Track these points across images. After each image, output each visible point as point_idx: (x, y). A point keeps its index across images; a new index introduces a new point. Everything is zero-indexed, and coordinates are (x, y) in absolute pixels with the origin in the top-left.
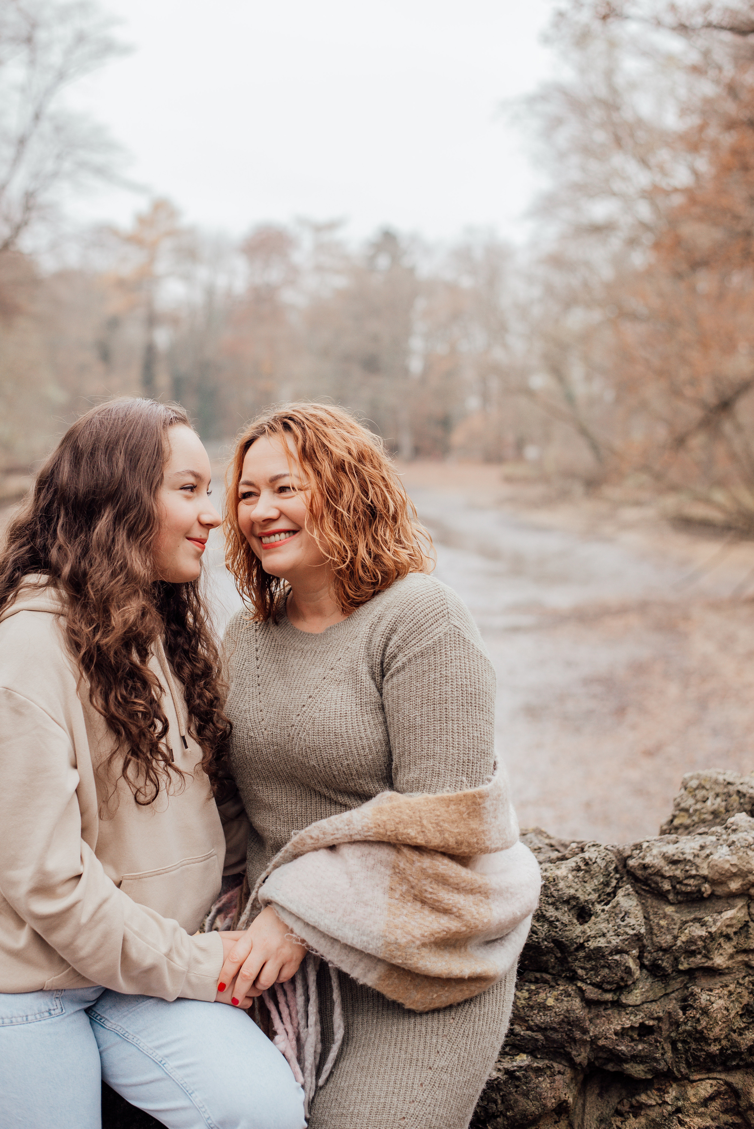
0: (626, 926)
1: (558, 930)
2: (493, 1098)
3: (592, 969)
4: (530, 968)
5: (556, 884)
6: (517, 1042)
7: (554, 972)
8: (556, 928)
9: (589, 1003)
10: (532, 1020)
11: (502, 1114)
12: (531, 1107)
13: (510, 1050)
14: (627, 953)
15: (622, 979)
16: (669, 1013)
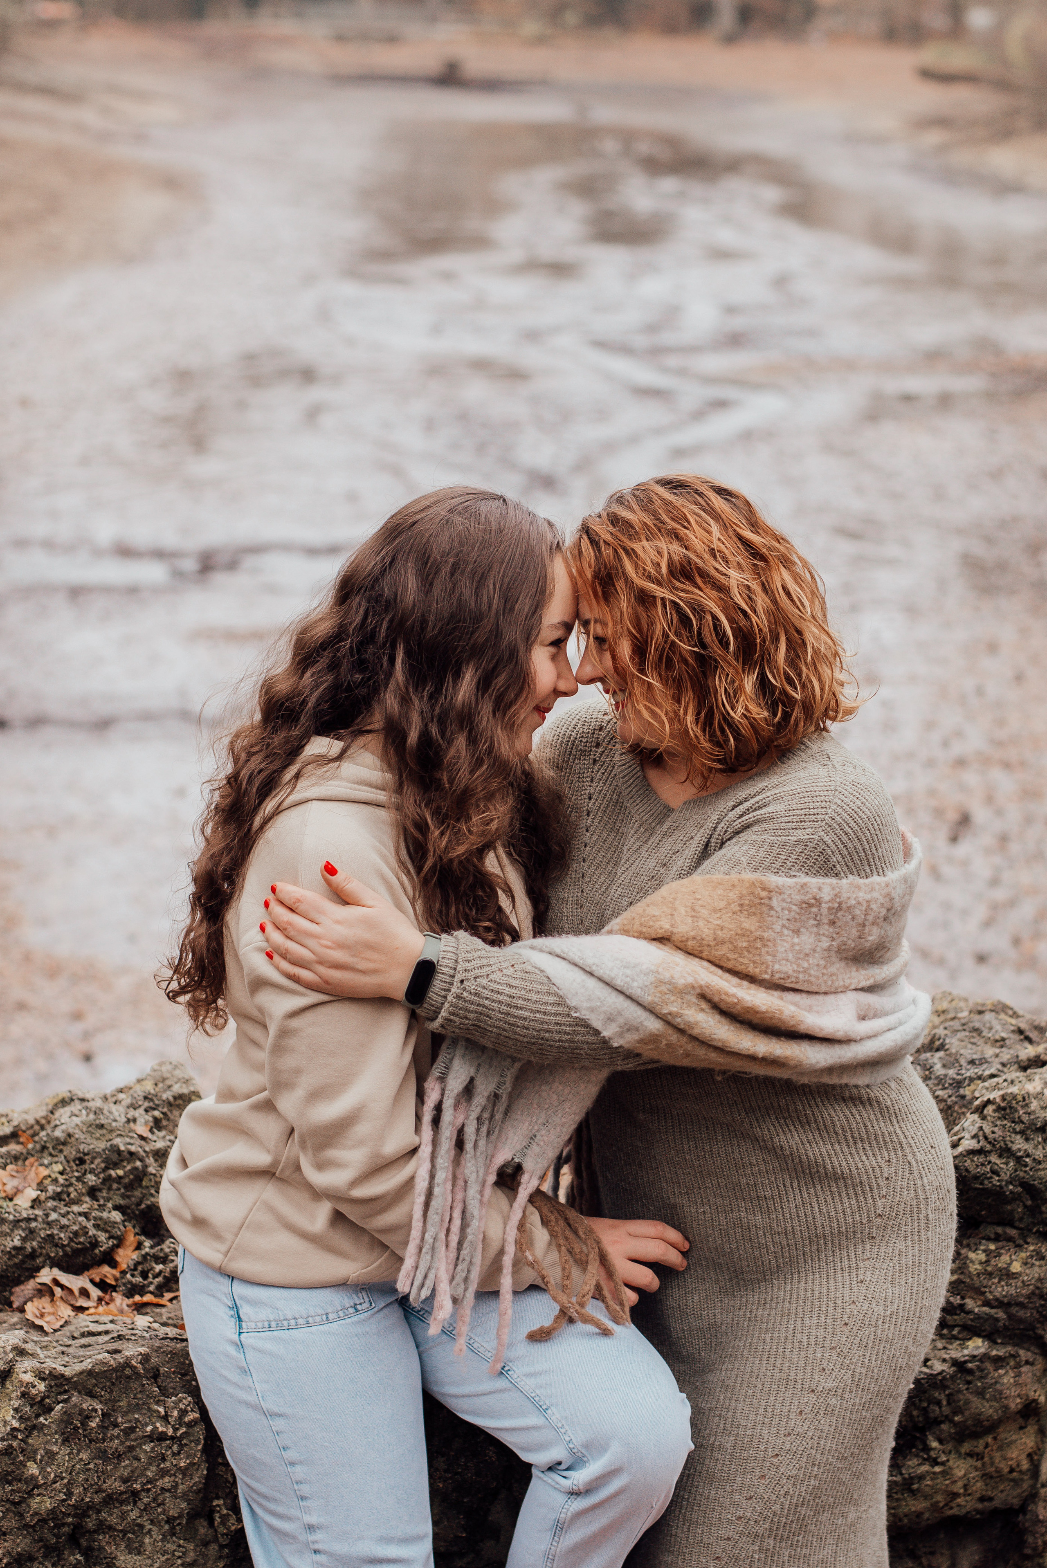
1: (1028, 1169)
2: (935, 1398)
4: (989, 1220)
5: (1027, 1105)
6: (969, 1322)
7: (1022, 1226)
8: (1026, 1166)
10: (990, 1292)
11: (948, 1419)
12: (988, 1409)
13: (959, 1333)
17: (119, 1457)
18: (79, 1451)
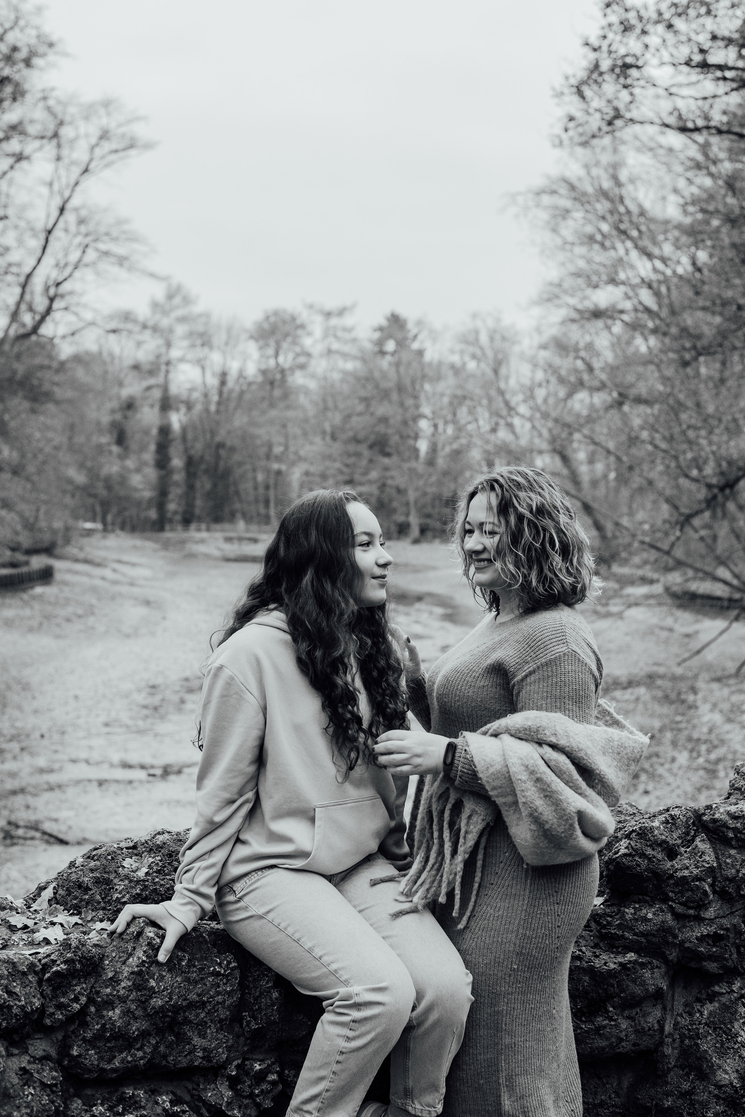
0: (703, 861)
1: (654, 864)
2: (611, 983)
3: (679, 892)
4: (635, 892)
5: (651, 832)
6: (627, 945)
7: (652, 895)
8: (653, 862)
9: (677, 916)
10: (637, 929)
11: (617, 995)
12: (638, 990)
13: (622, 951)
14: (704, 881)
15: (701, 899)
16: (735, 925)
17: (196, 982)
18: (176, 977)
